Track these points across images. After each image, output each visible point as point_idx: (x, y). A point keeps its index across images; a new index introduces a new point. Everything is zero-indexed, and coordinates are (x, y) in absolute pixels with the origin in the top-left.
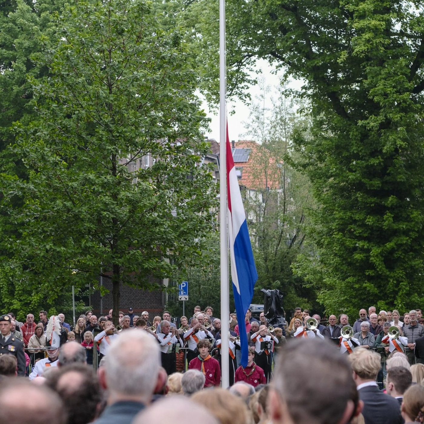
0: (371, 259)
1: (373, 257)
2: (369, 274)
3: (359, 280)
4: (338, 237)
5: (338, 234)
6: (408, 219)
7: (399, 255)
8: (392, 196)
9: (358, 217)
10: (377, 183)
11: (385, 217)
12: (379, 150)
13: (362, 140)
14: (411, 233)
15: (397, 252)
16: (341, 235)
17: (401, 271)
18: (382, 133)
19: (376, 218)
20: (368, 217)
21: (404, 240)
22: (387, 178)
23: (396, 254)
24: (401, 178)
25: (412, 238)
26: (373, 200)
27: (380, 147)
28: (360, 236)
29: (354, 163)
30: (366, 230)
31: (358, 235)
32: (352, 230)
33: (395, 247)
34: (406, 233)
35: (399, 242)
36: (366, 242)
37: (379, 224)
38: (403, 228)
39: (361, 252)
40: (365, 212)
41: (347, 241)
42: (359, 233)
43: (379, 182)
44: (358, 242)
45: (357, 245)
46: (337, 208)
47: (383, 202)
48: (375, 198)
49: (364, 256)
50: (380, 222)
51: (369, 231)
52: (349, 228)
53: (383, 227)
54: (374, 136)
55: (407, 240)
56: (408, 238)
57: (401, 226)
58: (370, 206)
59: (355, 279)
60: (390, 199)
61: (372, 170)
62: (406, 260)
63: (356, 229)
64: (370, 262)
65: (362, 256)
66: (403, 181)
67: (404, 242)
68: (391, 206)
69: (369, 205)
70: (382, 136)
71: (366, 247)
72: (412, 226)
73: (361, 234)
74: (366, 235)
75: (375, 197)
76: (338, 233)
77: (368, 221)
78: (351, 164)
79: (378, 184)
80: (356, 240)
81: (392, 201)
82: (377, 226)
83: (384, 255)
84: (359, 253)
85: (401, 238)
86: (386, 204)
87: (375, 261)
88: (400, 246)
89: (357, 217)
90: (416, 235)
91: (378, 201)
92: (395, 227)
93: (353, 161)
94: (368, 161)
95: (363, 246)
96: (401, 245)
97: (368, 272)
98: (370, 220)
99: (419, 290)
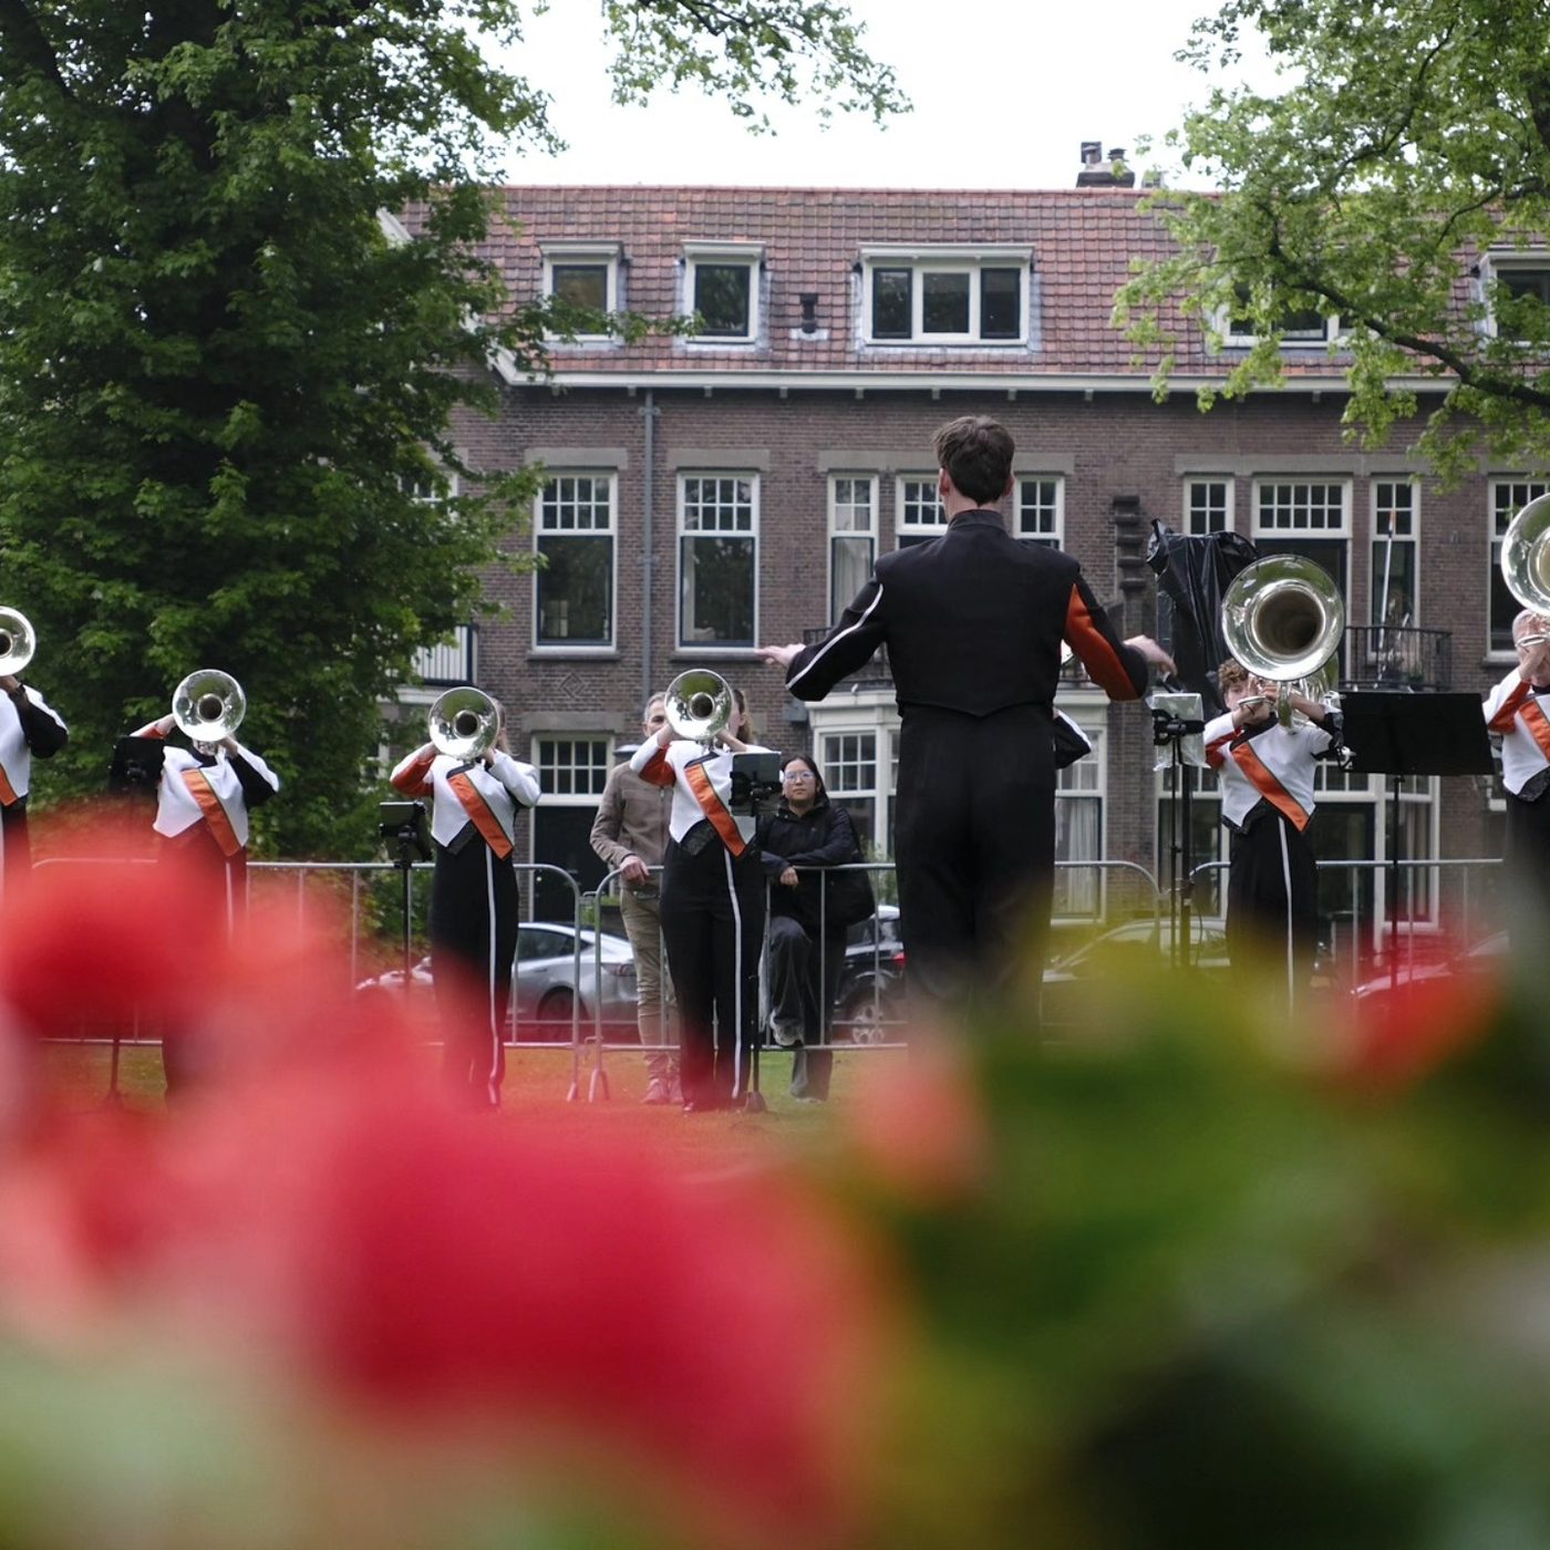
0: (151, 652)
1: (162, 644)
2: (140, 711)
3: (97, 736)
4: (23, 556)
5: (19, 547)
6: (302, 502)
7: (261, 643)
8: (243, 403)
9: (101, 490)
10: (182, 349)
11: (217, 482)
12: (195, 218)
13: (129, 179)
14: (311, 558)
15: (254, 630)
16: (36, 550)
17: (266, 706)
18: (218, 128)
19: (175, 493)
20: (146, 482)
21: (286, 583)
22: (223, 337)
23: (252, 638)
24: (283, 333)
25: (316, 576)
26: (167, 417)
27: (202, 205)
28: (108, 562)
29: (97, 265)
30: (132, 540)
31: (99, 556)
32: (79, 535)
33: (248, 606)
34: (291, 556)
35: (265, 591)
36: (133, 586)
37: (187, 516)
38: (282, 535)
39: (110, 623)
40: (129, 471)
41: (58, 578)
42: (108, 549)
43: (191, 347)
44: (101, 585)
45: (97, 595)
46: (16, 447)
47: (203, 433)
48: (176, 412)
49: (126, 640)
50: (190, 511)
51: (144, 547)
52: (65, 527)
53: (204, 530)
54: (177, 162)
55: (296, 584)
56: (298, 574)
57: (272, 527)
58: (154, 440)
59: (83, 733)
60: (237, 414)
61: (166, 301)
62: (289, 662)
63: (93, 529)
64: (146, 664)
65: (114, 638)
66: (289, 342)
67: (286, 589)
68: (239, 444)
69: (148, 437)
70: (222, 138)
71: (131, 602)
72: (316, 529)
73: (113, 555)
74: (131, 559)
75: (172, 406)
76: (24, 542)
77: (143, 503)
78: (86, 270)
79: (186, 353)
80: (91, 574)
81: (242, 422)
82: (178, 526)
83: (201, 639)
84: (102, 629)
85: (272, 577)
86: (217, 440)
87: (166, 660)
88: (264, 604)
89: (96, 488)
90: (330, 566)
91: (186, 424)
92: (252, 532)
93: (93, 260)
94: (151, 261)
95: (122, 599)
96: (273, 602)
97: (134, 704)
98: (151, 500)
99: (333, 786)
